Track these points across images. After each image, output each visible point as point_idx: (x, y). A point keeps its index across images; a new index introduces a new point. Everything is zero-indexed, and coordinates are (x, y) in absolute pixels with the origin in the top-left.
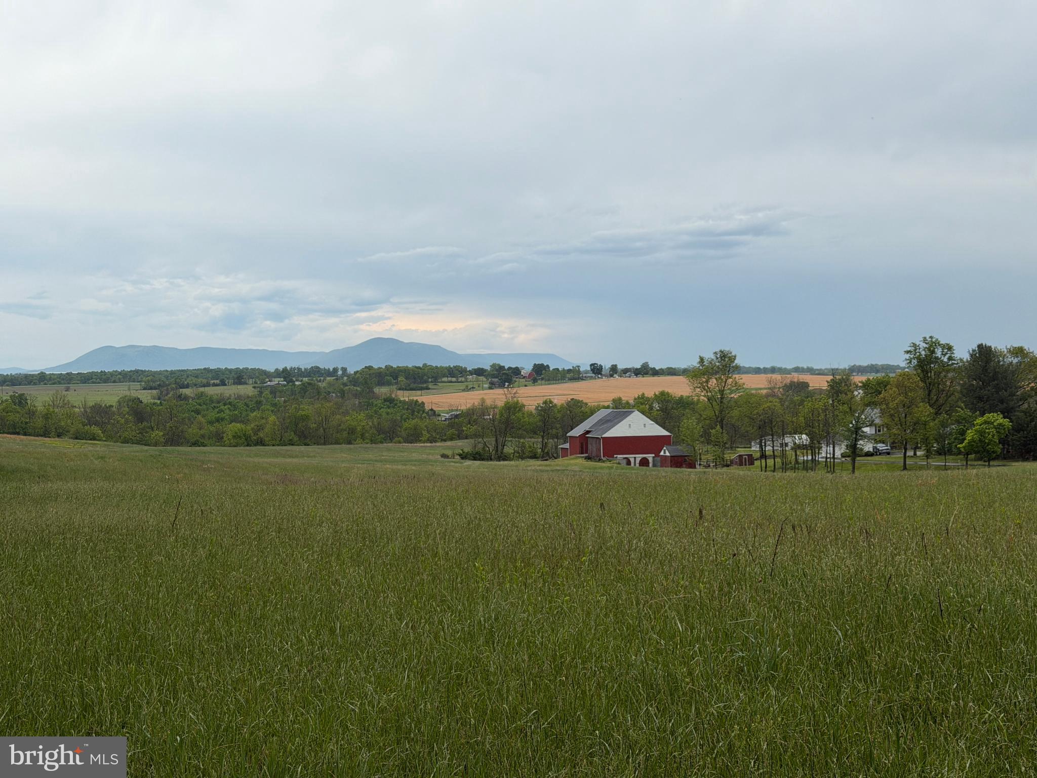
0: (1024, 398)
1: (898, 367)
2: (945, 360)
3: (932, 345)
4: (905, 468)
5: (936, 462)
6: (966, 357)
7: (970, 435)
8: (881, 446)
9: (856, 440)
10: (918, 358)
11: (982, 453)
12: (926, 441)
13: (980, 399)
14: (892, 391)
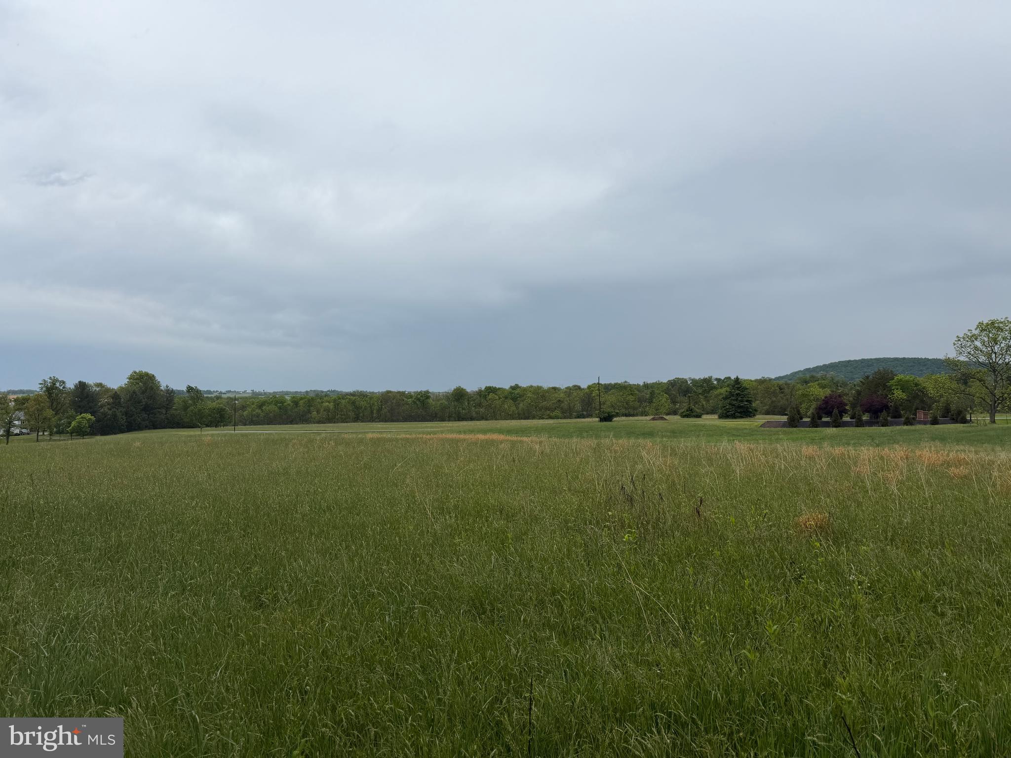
0: (102, 407)
1: (36, 391)
2: (61, 388)
3: (54, 381)
4: (37, 440)
6: (72, 387)
7: (74, 424)
8: (24, 431)
9: (10, 428)
10: (47, 387)
11: (80, 432)
12: (49, 427)
13: (79, 407)
14: (31, 403)
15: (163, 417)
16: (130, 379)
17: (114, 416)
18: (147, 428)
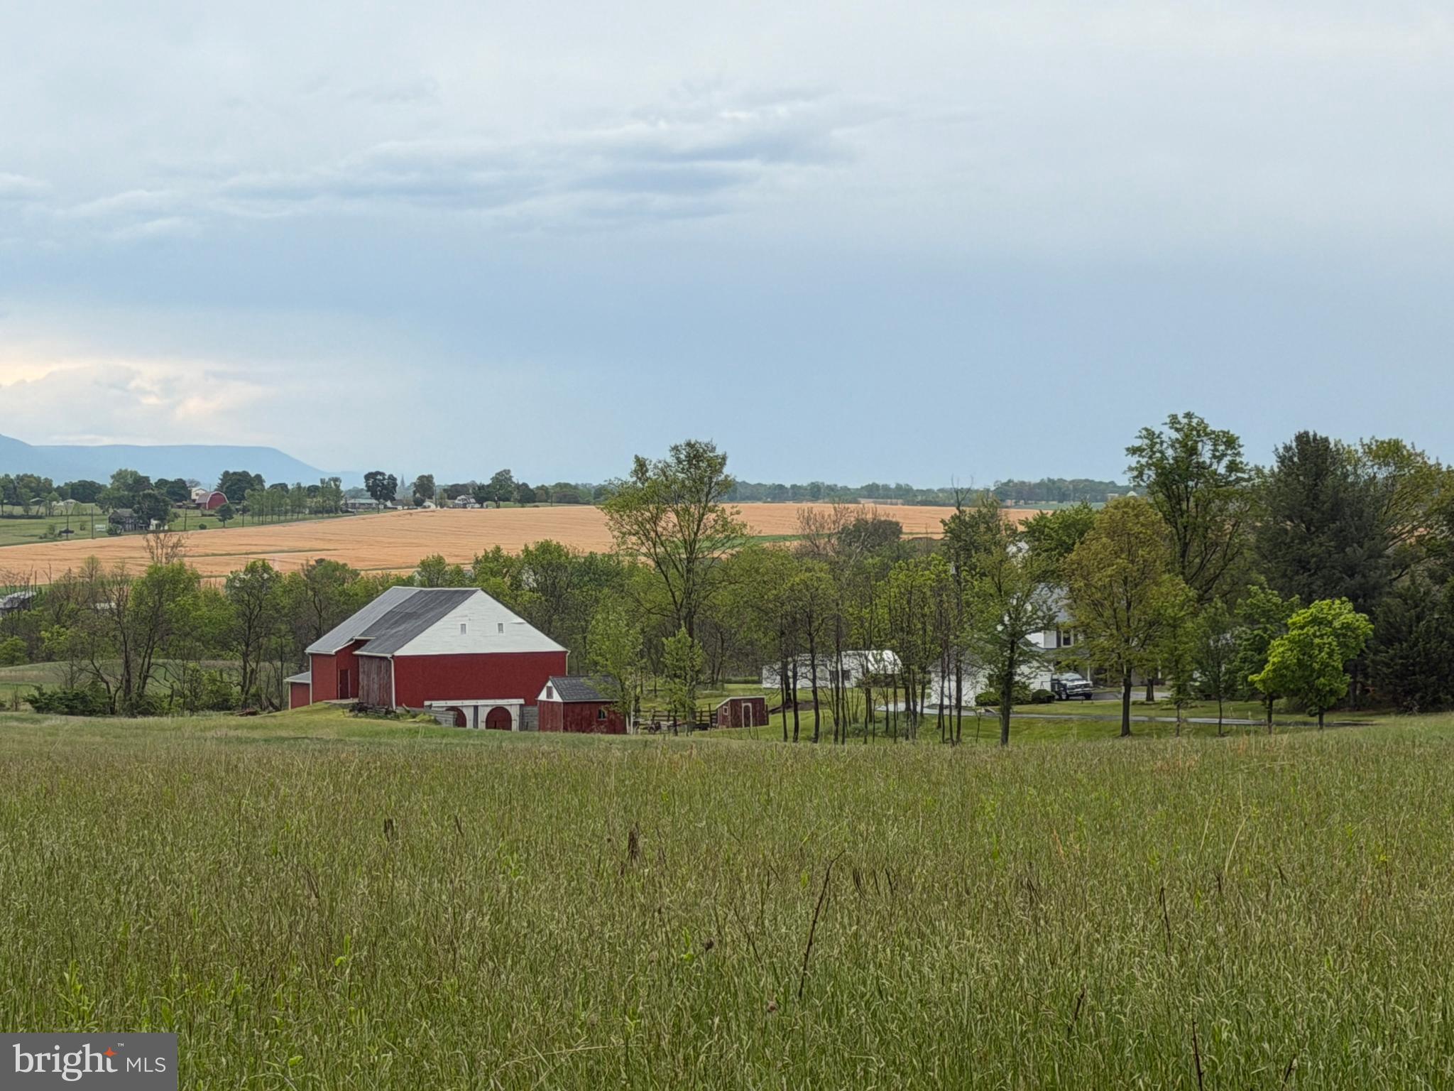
0: (1403, 563)
2: (1222, 469)
3: (1192, 434)
4: (1126, 731)
5: (1201, 716)
6: (1270, 463)
7: (1278, 651)
8: (1071, 679)
9: (1012, 664)
10: (1159, 466)
11: (1307, 695)
12: (1175, 665)
14: (1098, 544)
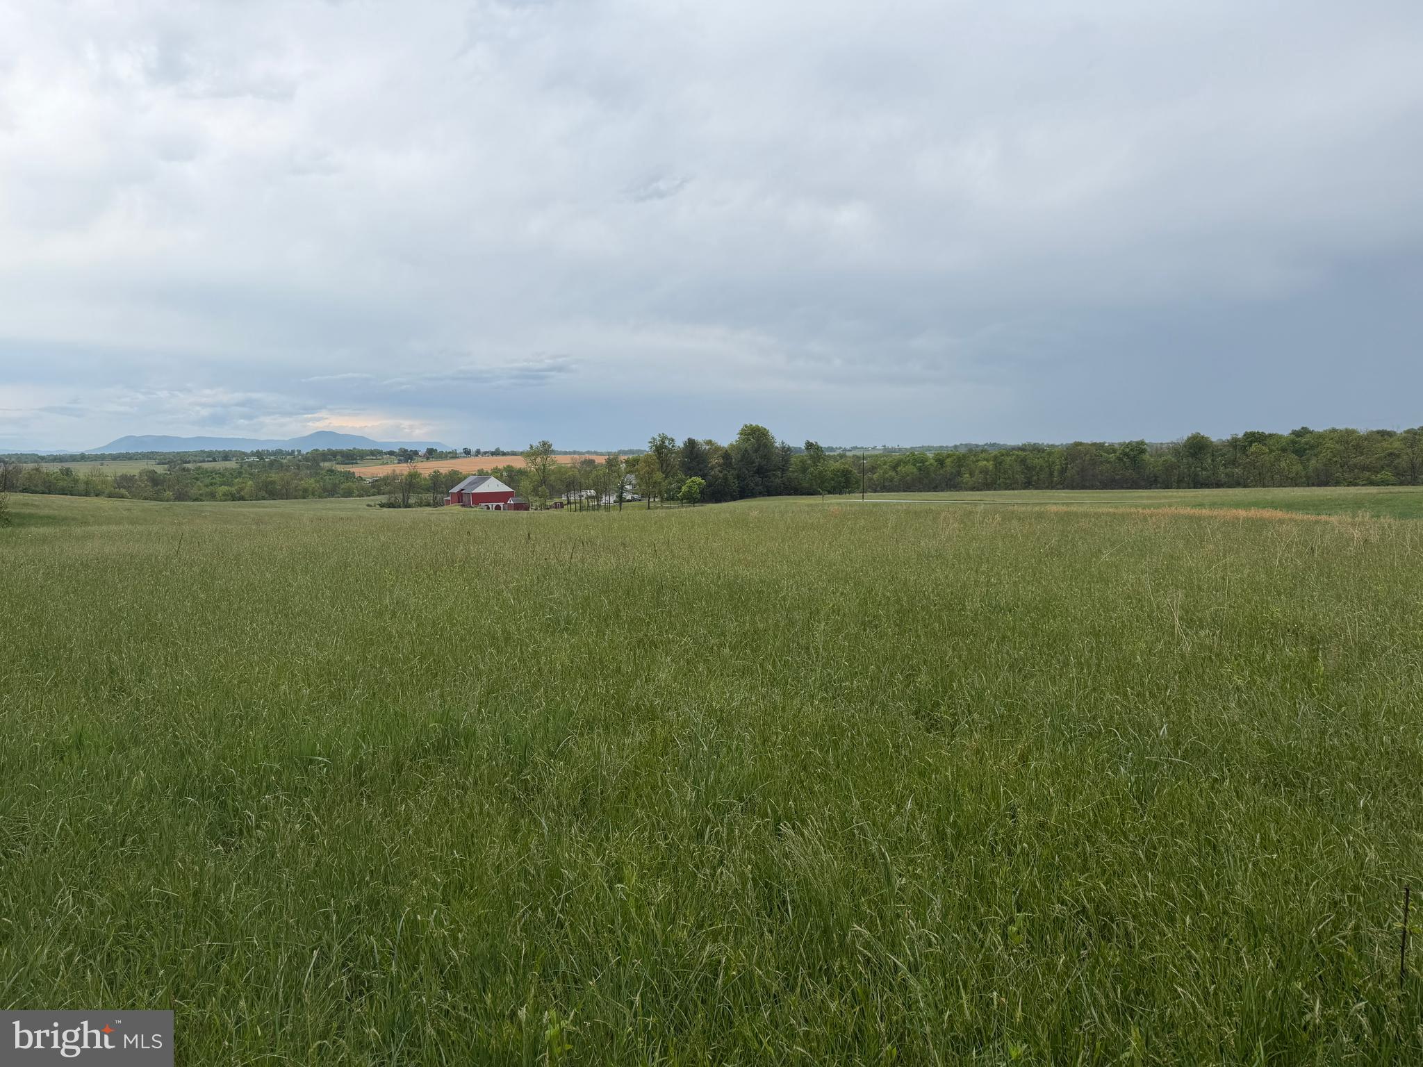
0: (712, 468)
1: (646, 451)
2: (670, 447)
3: (664, 438)
4: (649, 508)
5: (665, 504)
6: (682, 445)
7: (684, 489)
8: (636, 496)
9: (622, 493)
10: (656, 446)
11: (691, 499)
12: (660, 493)
13: (689, 469)
14: (642, 464)
15: (778, 481)
16: (741, 434)
17: (726, 479)
18: (761, 494)
